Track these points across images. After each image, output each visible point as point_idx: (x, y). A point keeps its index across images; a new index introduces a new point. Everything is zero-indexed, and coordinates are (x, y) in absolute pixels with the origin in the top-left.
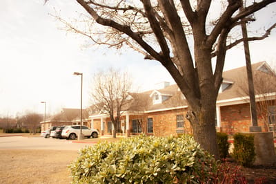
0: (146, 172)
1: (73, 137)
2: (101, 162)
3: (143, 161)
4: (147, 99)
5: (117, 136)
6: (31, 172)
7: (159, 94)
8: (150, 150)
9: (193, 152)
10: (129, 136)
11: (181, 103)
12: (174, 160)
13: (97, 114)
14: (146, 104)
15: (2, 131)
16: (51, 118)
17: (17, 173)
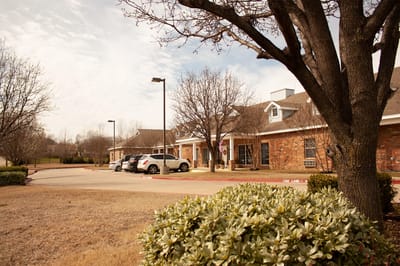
0: (265, 261)
1: (153, 170)
2: (189, 236)
3: (259, 239)
4: (261, 115)
5: (216, 170)
6: (93, 226)
7: (278, 107)
8: (271, 219)
9: (346, 224)
10: (233, 170)
11: (312, 120)
12: (313, 239)
13: (188, 136)
14: (260, 123)
15: (59, 160)
16: (123, 143)
17: (74, 228)
